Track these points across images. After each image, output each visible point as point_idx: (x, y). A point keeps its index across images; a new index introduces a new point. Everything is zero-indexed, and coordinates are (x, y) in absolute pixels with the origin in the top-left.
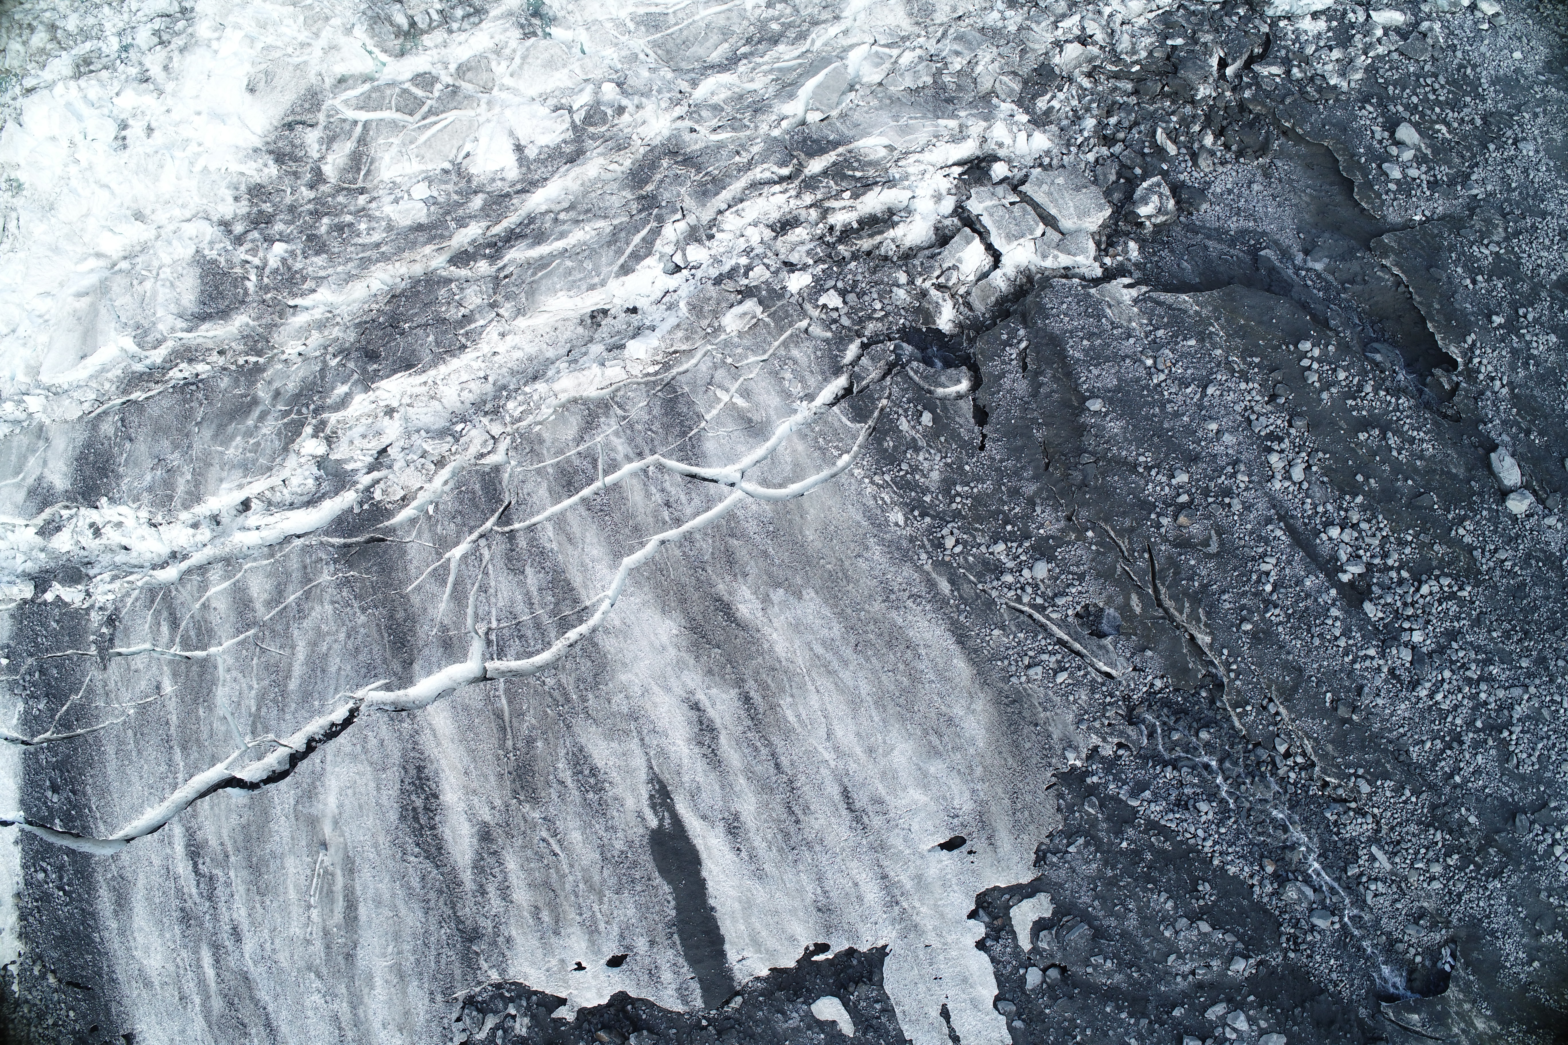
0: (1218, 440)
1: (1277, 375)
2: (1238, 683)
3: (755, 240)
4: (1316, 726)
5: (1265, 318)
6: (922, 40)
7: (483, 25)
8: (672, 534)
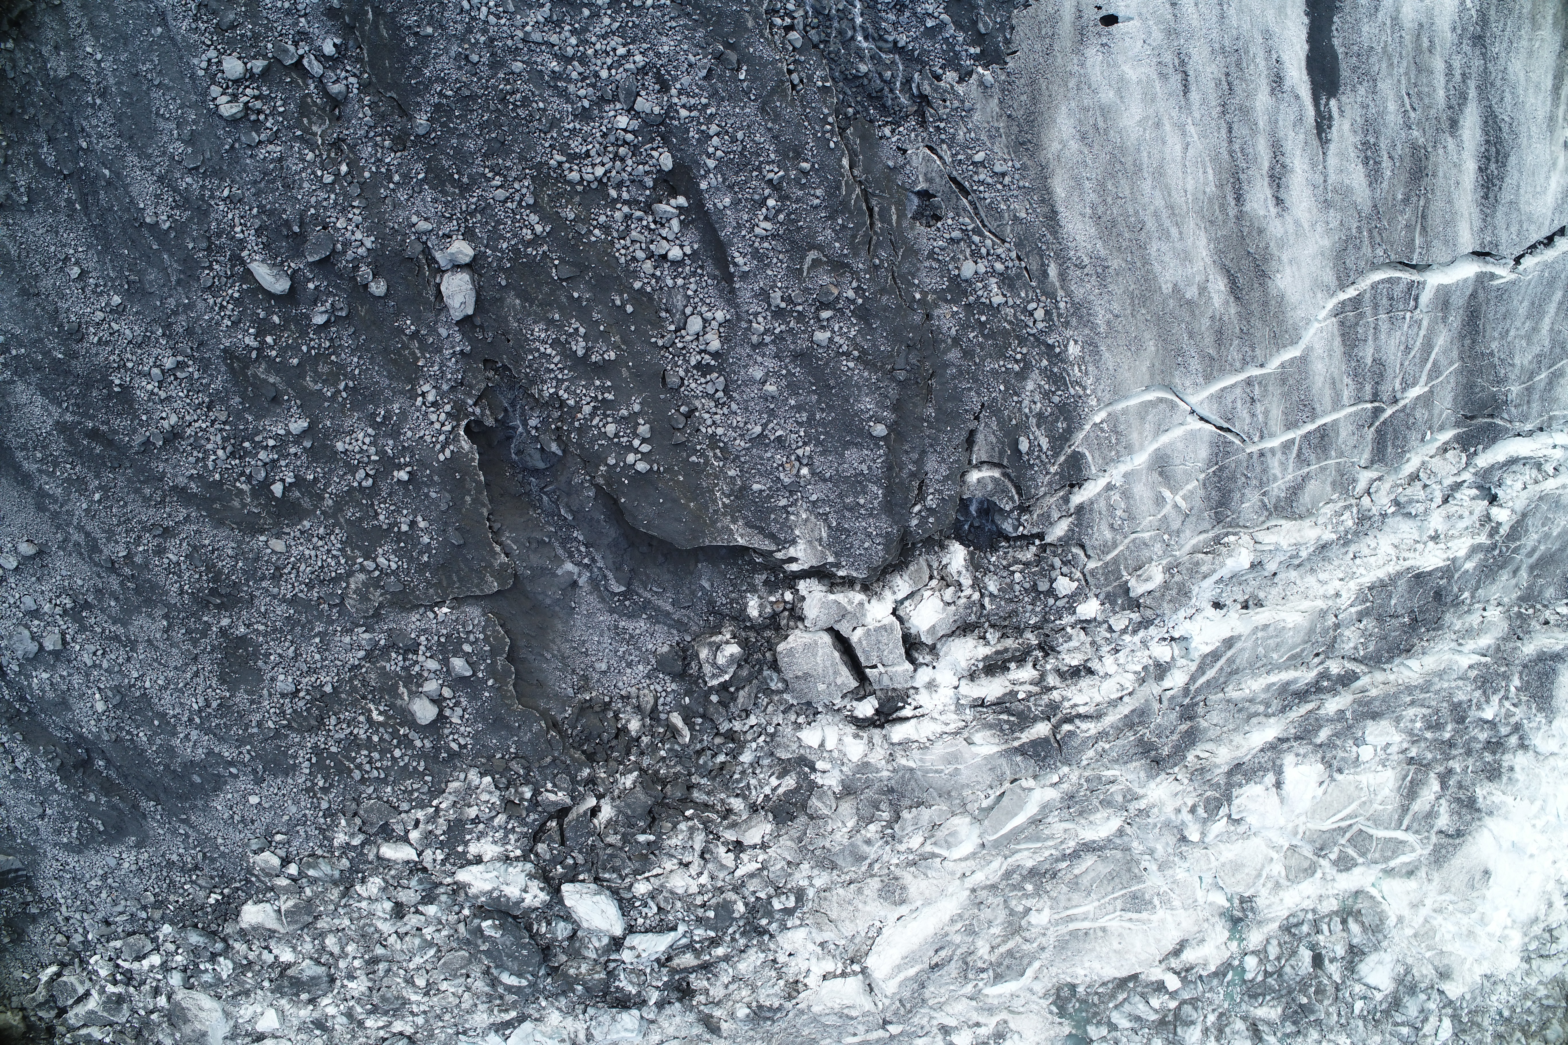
0: (767, 374)
1: (680, 437)
2: (826, 111)
3: (1109, 660)
4: (760, 49)
5: (669, 505)
6: (895, 861)
7: (1286, 913)
8: (1256, 372)
